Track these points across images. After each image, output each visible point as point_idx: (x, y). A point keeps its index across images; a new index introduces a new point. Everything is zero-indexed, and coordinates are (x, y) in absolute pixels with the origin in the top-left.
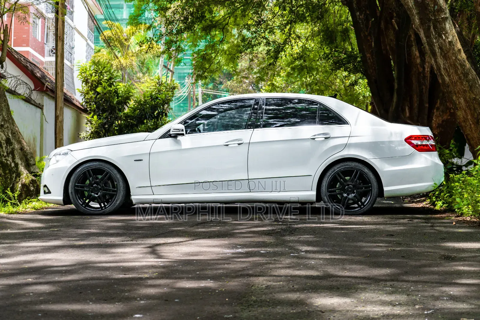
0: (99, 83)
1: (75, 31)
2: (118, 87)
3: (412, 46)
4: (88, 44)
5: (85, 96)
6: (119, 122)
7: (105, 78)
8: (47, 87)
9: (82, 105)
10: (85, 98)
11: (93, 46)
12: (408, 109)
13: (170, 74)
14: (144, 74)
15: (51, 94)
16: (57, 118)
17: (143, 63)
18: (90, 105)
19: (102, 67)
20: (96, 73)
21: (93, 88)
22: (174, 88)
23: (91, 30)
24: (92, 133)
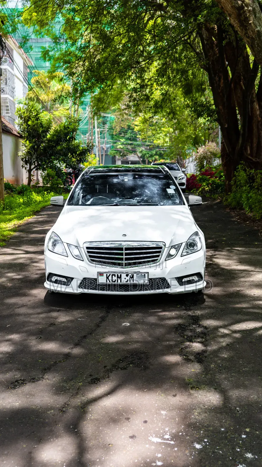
0: (29, 118)
1: (15, 77)
2: (42, 120)
4: (24, 85)
5: (20, 127)
7: (33, 114)
9: (19, 133)
10: (20, 128)
11: (27, 86)
18: (24, 133)
20: (27, 111)
21: (26, 121)
22: (80, 120)
23: (26, 76)
24: (26, 152)
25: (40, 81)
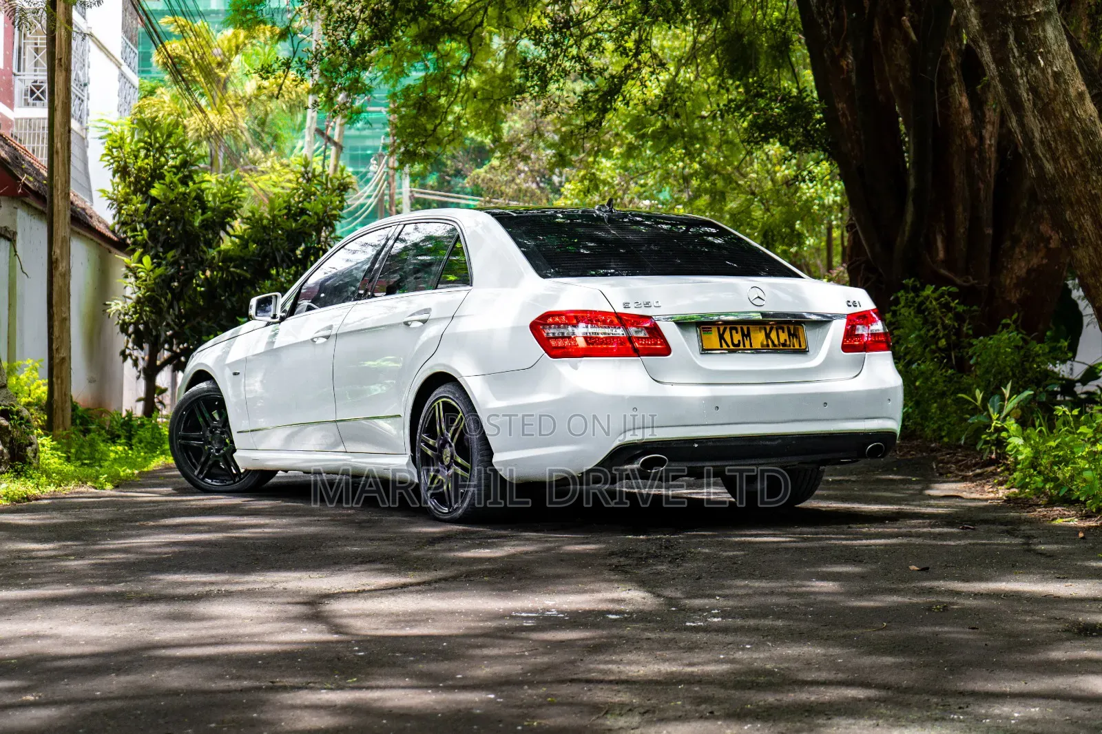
0: (156, 174)
1: (90, 42)
2: (204, 186)
3: (953, 81)
4: (123, 75)
5: (121, 208)
6: (208, 273)
7: (171, 163)
8: (25, 185)
9: (113, 231)
10: (119, 212)
11: (135, 79)
12: (943, 242)
13: (332, 151)
14: (266, 150)
15: (35, 204)
16: (52, 264)
17: (262, 123)
18: (135, 230)
19: (162, 136)
20: (148, 150)
21: (141, 185)
22: (344, 187)
23: (131, 40)
24: (138, 301)
25: (189, 56)
